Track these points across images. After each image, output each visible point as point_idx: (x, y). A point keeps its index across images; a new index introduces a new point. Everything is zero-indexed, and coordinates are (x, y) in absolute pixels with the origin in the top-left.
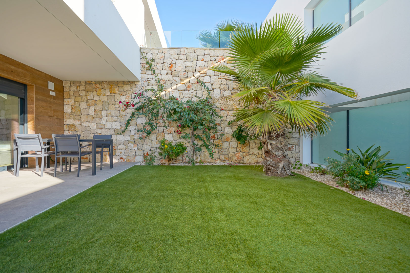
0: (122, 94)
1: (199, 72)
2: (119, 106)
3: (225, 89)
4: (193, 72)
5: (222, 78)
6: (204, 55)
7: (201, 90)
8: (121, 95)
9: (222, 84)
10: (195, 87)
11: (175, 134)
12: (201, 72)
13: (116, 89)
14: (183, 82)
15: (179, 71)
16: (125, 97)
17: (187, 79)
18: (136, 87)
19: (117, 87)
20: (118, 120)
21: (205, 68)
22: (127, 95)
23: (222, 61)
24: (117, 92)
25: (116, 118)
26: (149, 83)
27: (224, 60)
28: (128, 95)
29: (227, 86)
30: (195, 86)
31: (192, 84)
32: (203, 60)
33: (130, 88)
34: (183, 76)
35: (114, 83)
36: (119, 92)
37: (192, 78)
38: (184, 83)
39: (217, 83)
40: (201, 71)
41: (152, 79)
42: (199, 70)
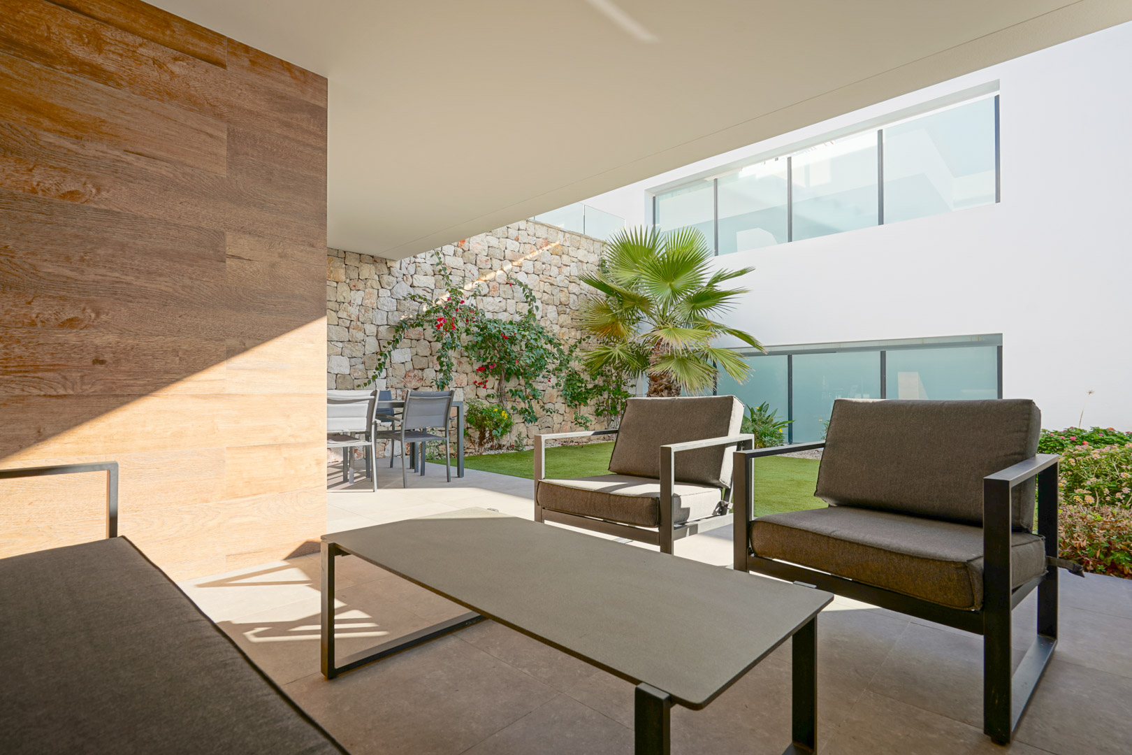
0: (354, 286)
1: (511, 261)
2: (350, 317)
3: (550, 302)
4: (501, 260)
5: (546, 280)
6: (519, 230)
7: (513, 299)
8: (353, 288)
9: (544, 292)
10: (504, 292)
11: (468, 389)
12: (515, 264)
13: (343, 271)
14: (484, 278)
15: (477, 252)
16: (361, 293)
17: (490, 272)
18: (390, 274)
19: (344, 266)
20: (347, 352)
21: (521, 257)
22: (367, 290)
23: (545, 248)
24: (343, 278)
25: (340, 345)
26: (419, 269)
27: (549, 247)
28: (371, 290)
29: (552, 297)
30: (505, 289)
31: (500, 284)
32: (517, 239)
33: (374, 272)
34: (484, 264)
35: (336, 252)
36: (348, 281)
37: (499, 272)
38: (485, 281)
39: (537, 289)
40: (513, 261)
41: (424, 261)
42: (510, 259)
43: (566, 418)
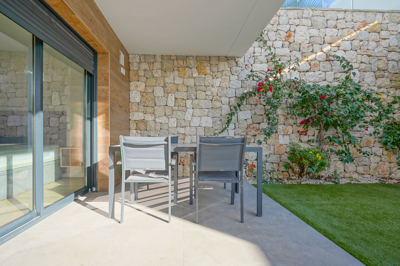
0: (215, 76)
1: (330, 44)
2: (212, 94)
3: (367, 69)
4: (321, 45)
5: (363, 54)
6: (337, 20)
7: (332, 71)
8: (214, 77)
9: (362, 62)
10: (324, 67)
11: (293, 136)
12: (333, 45)
13: (208, 68)
14: (306, 59)
15: (300, 42)
16: (219, 79)
17: (311, 54)
18: (237, 66)
19: (209, 65)
20: (211, 114)
21: (339, 39)
22: (223, 77)
23: (363, 29)
24: (208, 72)
25: (207, 110)
26: (256, 60)
27: (367, 27)
28: (225, 77)
29: (370, 66)
30: (324, 65)
31: (320, 61)
32: (336, 27)
33: (227, 66)
34: (306, 50)
35: (204, 58)
36: (211, 73)
37: (319, 53)
38: (307, 61)
39: (355, 61)
40: (332, 43)
41: (260, 54)
42: (329, 42)
43: (383, 159)
